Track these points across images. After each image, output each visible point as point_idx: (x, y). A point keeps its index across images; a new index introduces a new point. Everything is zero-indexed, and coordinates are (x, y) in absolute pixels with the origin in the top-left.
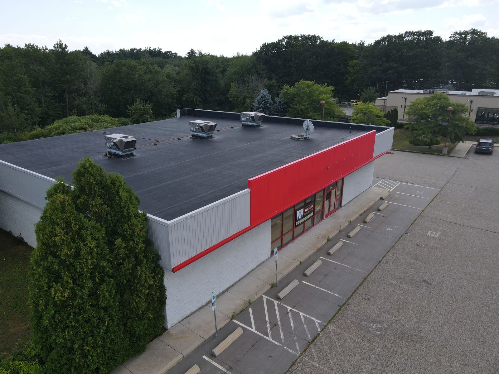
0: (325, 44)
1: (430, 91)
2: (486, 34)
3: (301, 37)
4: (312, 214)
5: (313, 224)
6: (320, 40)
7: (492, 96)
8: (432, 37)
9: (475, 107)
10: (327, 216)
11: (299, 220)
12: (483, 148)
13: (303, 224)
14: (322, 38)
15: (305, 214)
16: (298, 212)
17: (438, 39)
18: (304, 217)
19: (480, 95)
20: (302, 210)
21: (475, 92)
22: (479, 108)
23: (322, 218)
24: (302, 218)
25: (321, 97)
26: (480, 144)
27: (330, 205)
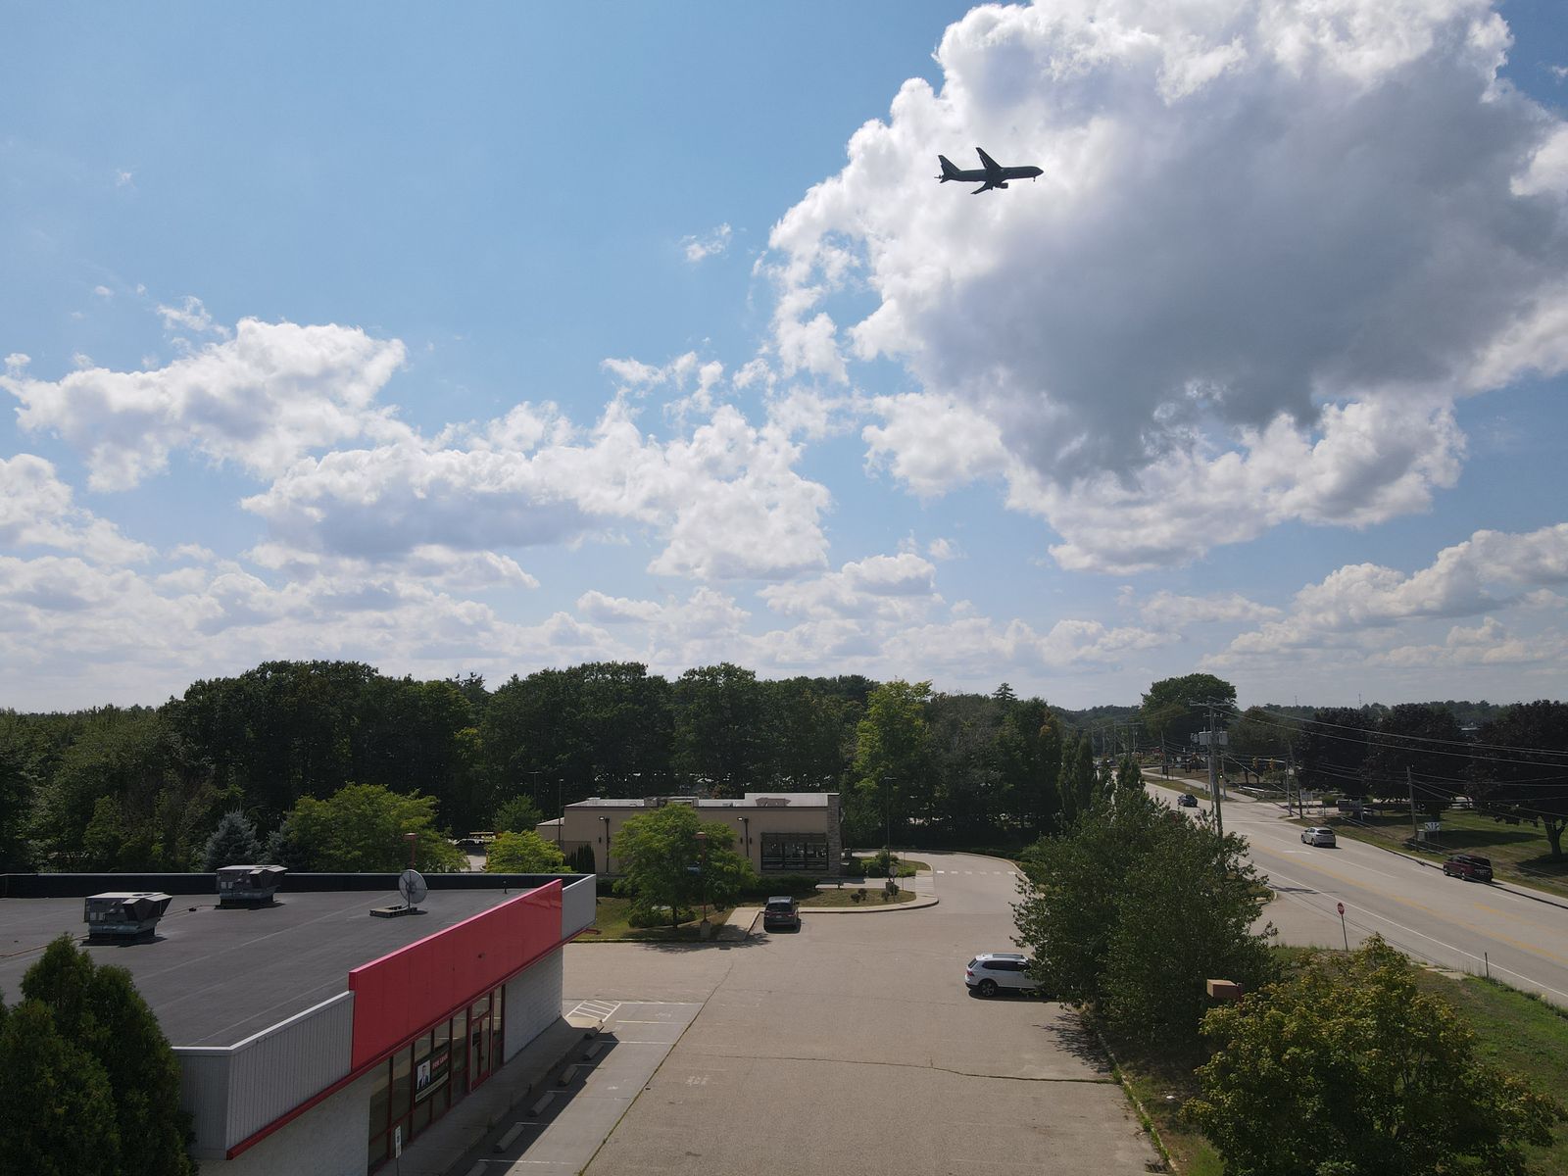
0: (387, 686)
1: (658, 801)
2: (753, 674)
3: (315, 665)
4: (446, 1076)
5: (448, 1105)
6: (369, 674)
7: (783, 807)
8: (646, 677)
9: (755, 835)
10: (476, 1085)
11: (421, 1089)
12: (778, 917)
13: (428, 1102)
14: (377, 672)
15: (433, 1075)
16: (420, 1068)
17: (659, 681)
18: (431, 1083)
19: (761, 807)
20: (428, 1063)
21: (751, 799)
22: (763, 834)
23: (466, 1092)
24: (428, 1084)
25: (405, 824)
26: (770, 907)
27: (480, 1058)
